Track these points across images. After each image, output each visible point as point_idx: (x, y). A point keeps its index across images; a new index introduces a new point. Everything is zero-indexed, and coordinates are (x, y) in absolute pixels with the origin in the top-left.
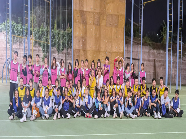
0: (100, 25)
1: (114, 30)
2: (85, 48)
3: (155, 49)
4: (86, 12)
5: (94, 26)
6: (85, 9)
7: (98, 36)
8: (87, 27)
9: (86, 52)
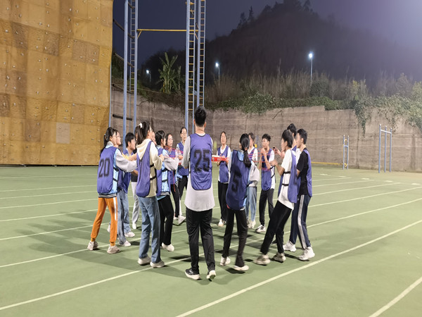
0: (58, 55)
1: (90, 68)
2: (25, 93)
3: (152, 101)
4: (27, 27)
5: (45, 55)
6: (24, 22)
7: (55, 74)
8: (29, 54)
9: (26, 101)
